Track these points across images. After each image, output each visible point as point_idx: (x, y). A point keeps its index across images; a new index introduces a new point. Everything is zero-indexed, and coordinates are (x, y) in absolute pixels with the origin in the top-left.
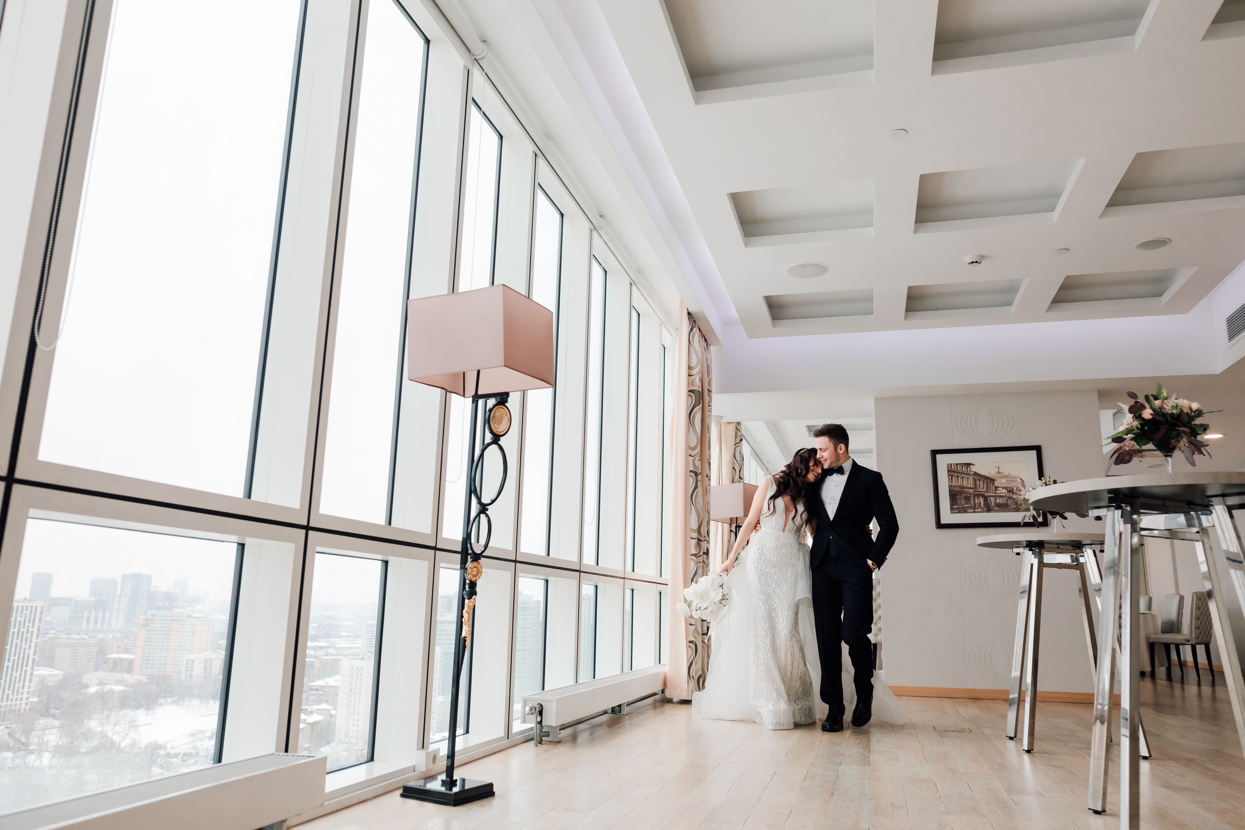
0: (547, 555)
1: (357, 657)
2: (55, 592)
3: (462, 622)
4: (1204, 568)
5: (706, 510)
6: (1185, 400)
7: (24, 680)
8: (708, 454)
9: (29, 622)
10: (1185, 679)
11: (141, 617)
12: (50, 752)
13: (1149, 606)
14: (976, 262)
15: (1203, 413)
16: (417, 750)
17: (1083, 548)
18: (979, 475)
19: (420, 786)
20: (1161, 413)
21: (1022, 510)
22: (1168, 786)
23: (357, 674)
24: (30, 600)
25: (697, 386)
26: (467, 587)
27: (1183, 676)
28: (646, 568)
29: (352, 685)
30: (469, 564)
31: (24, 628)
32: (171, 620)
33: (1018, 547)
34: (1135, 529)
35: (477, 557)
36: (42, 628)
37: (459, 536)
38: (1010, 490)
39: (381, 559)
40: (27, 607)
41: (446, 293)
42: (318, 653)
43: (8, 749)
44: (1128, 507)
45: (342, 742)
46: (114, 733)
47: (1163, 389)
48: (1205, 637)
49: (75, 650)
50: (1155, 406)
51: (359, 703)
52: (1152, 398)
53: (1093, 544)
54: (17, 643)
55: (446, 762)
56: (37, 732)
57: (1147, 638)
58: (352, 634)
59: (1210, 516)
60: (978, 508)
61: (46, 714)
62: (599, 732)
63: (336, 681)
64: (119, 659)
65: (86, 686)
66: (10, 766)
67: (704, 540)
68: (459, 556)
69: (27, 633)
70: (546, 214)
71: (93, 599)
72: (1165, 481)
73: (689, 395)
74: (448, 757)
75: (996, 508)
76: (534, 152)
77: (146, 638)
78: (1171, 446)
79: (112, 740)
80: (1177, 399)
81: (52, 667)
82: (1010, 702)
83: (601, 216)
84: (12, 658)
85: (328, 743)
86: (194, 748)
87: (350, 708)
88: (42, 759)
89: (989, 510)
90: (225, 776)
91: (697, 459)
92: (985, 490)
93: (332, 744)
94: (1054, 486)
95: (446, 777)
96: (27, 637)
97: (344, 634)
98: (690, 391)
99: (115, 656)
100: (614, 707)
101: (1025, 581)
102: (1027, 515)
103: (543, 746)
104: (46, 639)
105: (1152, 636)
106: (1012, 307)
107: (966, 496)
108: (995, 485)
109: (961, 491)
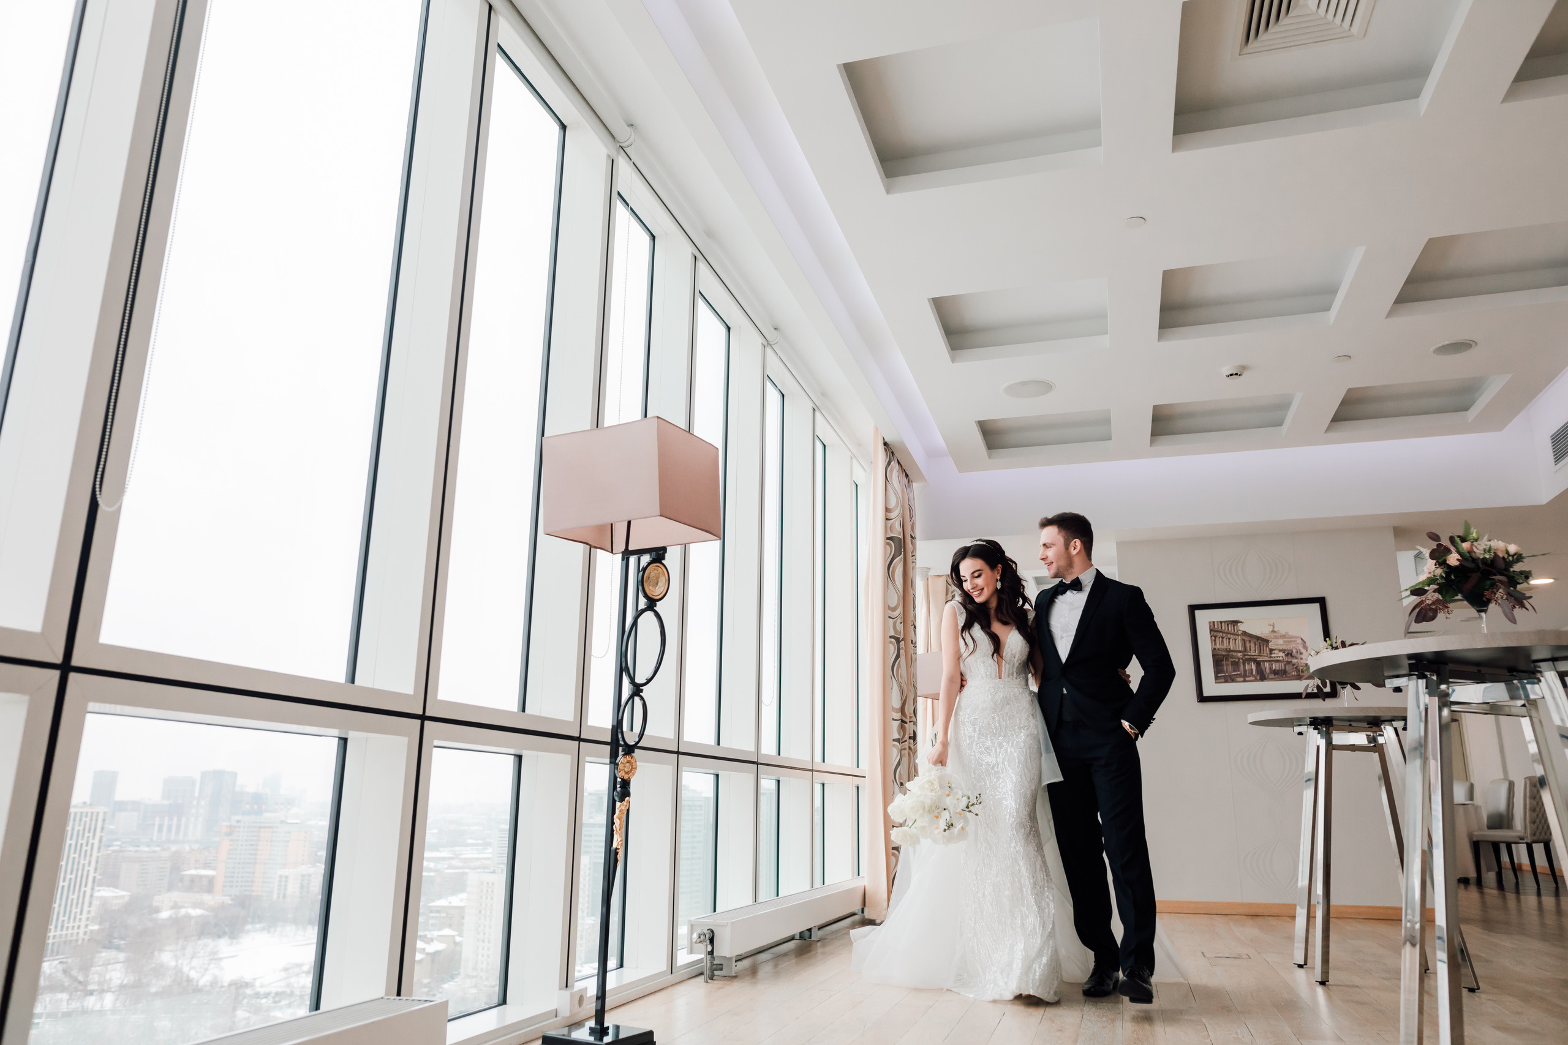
0: (717, 744)
1: (487, 871)
2: (121, 794)
3: (612, 831)
4: (1533, 748)
5: (911, 684)
6: (1500, 542)
7: (83, 903)
8: (912, 614)
9: (89, 832)
10: (1521, 888)
11: (224, 824)
12: (113, 992)
13: (1471, 795)
14: (1236, 374)
15: (1523, 558)
16: (560, 989)
17: (1381, 724)
18: (1250, 635)
19: (563, 1035)
20: (1470, 559)
21: (1304, 677)
22: (1501, 1028)
23: (487, 891)
24: (91, 805)
25: (897, 533)
26: (618, 786)
27: (1517, 883)
28: (840, 757)
29: (481, 905)
30: (621, 759)
31: (83, 838)
32: (260, 827)
33: (1300, 725)
34: (1445, 701)
35: (630, 750)
36: (104, 839)
37: (608, 723)
38: (1288, 654)
39: (513, 753)
40: (87, 813)
41: (589, 428)
42: (439, 866)
43: (63, 989)
44: (1433, 676)
45: (469, 976)
46: (191, 969)
47: (1472, 529)
48: (1543, 834)
49: (144, 865)
50: (1463, 549)
51: (490, 927)
52: (1458, 540)
53: (1393, 720)
54: (74, 858)
55: (595, 1004)
56: (98, 968)
57: (1470, 836)
58: (480, 842)
59: (1536, 686)
60: (1249, 676)
61: (109, 946)
62: (785, 965)
63: (461, 900)
64: (196, 875)
65: (157, 910)
66: (65, 1010)
67: (910, 722)
68: (608, 747)
69: (87, 845)
70: (709, 329)
71: (166, 802)
72: (1480, 644)
73: (887, 544)
74: (598, 998)
75: (1272, 676)
76: (694, 255)
77: (230, 850)
78: (1484, 599)
79: (188, 976)
80: (1490, 541)
81: (116, 887)
83: (776, 329)
84: (68, 876)
85: (452, 977)
86: (288, 985)
87: (479, 933)
88: (103, 1001)
89: (1263, 677)
90: (324, 1027)
91: (899, 621)
92: (1257, 654)
93: (456, 980)
94: (1341, 650)
95: (595, 1024)
96: (86, 851)
97: (470, 841)
98: (888, 539)
99: (192, 872)
100: (803, 932)
101: (1310, 767)
102: (1311, 685)
103: (715, 982)
104: (110, 852)
105: (1475, 833)
106: (1282, 427)
107: (1234, 661)
108: (1270, 647)
109: (1228, 655)
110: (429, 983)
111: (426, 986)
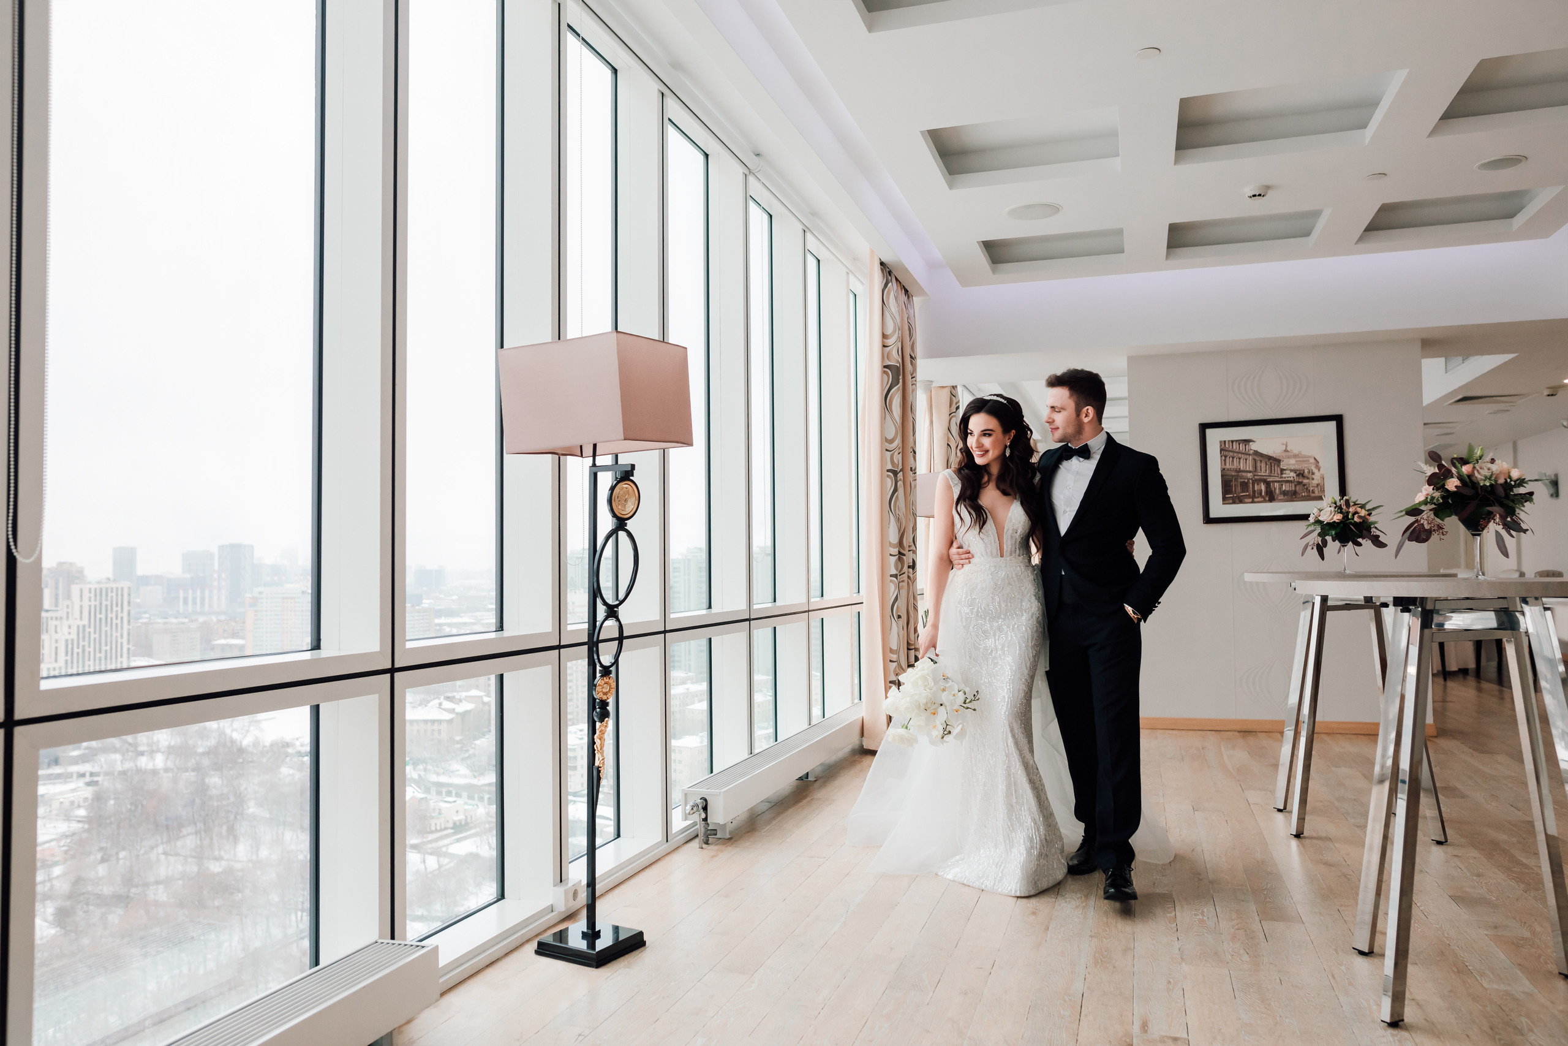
0: (708, 611)
2: (141, 570)
3: (594, 750)
6: (1504, 465)
8: (912, 441)
9: (117, 606)
11: (246, 595)
12: (163, 753)
14: (1260, 195)
15: (1526, 481)
18: (1262, 455)
20: (1471, 484)
21: (1314, 498)
24: (114, 580)
25: (895, 359)
26: (597, 706)
28: (839, 592)
30: (598, 680)
31: (112, 612)
32: (283, 598)
35: (607, 671)
36: (132, 612)
38: (1300, 474)
40: (112, 588)
44: (1418, 608)
46: (233, 730)
47: (1476, 450)
49: (175, 636)
50: (1464, 472)
52: (1459, 462)
54: (106, 631)
60: (1258, 497)
67: (909, 551)
68: (586, 659)
69: (117, 618)
71: (188, 576)
73: (885, 372)
75: (1281, 497)
76: (660, 91)
77: (255, 620)
78: (1480, 523)
79: (231, 737)
80: (1493, 462)
81: (151, 656)
83: (756, 155)
84: (104, 648)
89: (1271, 497)
91: (897, 453)
92: (1267, 474)
95: (587, 927)
96: (117, 624)
98: (885, 367)
99: (222, 641)
104: (139, 624)
106: (1309, 238)
107: (1244, 482)
108: (1281, 467)
109: (1238, 476)
110: (461, 740)
111: (458, 742)
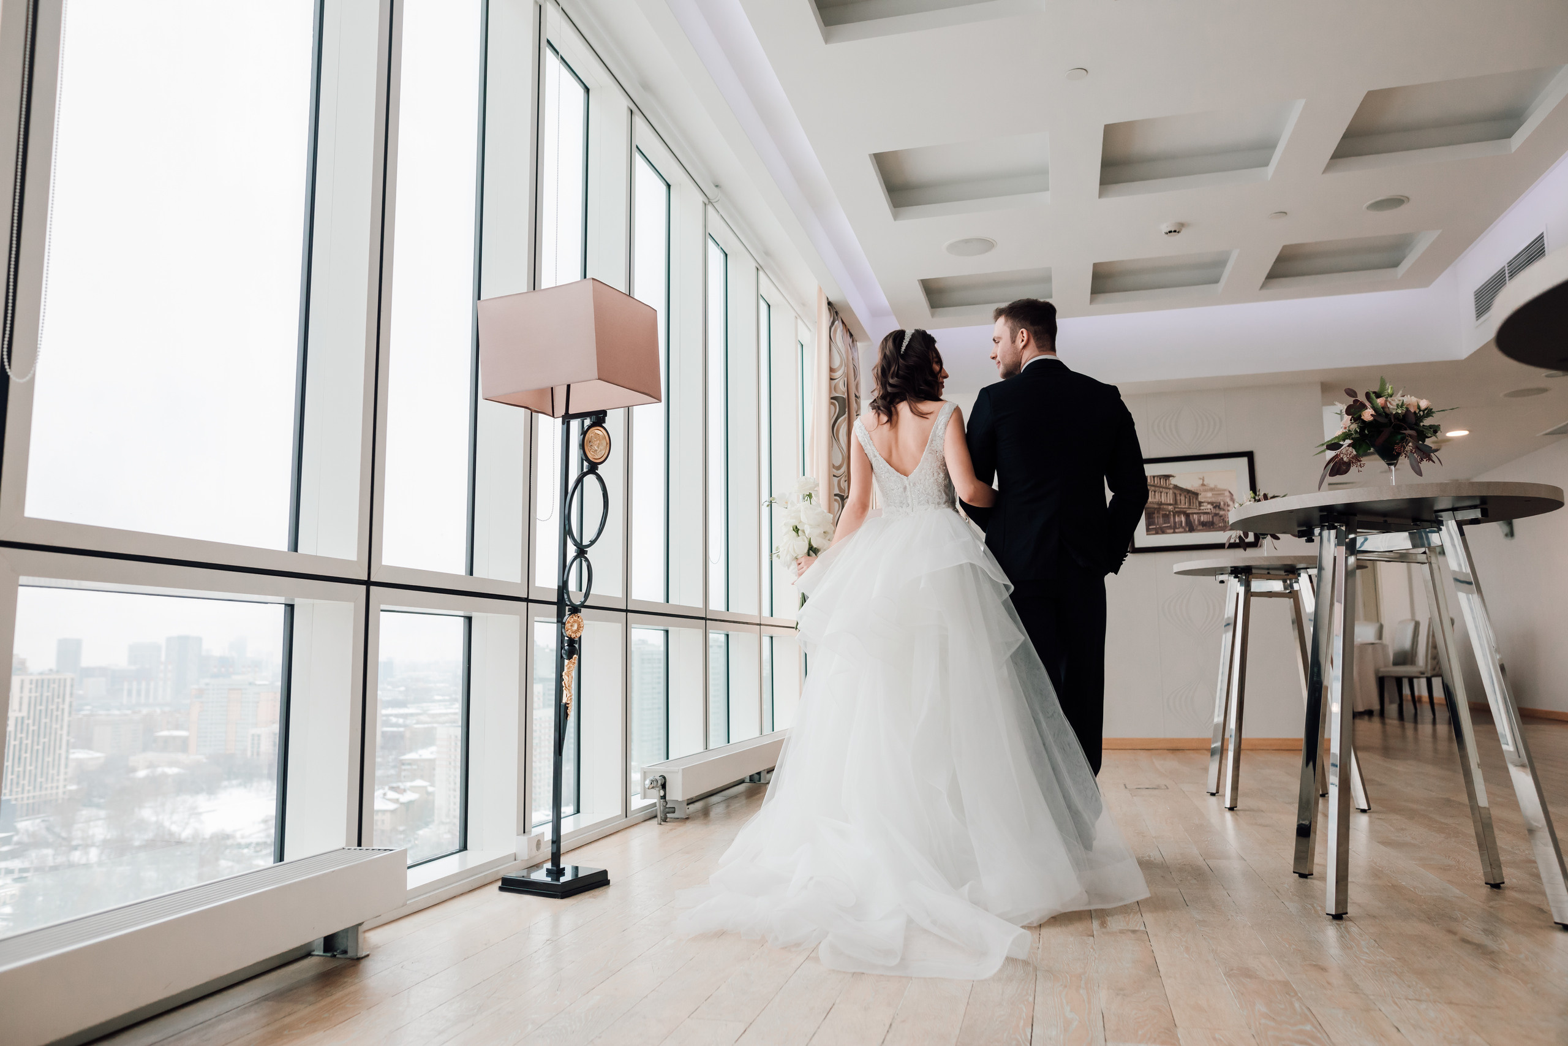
0: (666, 601)
1: (454, 724)
2: (86, 661)
6: (1413, 397)
7: (59, 765)
9: (58, 697)
11: (193, 687)
12: (98, 847)
14: (1175, 231)
15: (1433, 412)
16: (517, 835)
17: (1297, 572)
18: (1181, 489)
19: (523, 877)
20: (1384, 414)
21: (1228, 529)
22: (1386, 843)
24: (57, 672)
25: (841, 392)
26: (567, 645)
27: (1416, 714)
28: (787, 611)
30: (567, 618)
32: (230, 689)
33: (1222, 574)
34: (1352, 549)
35: (575, 610)
36: (74, 704)
37: (554, 584)
38: (1216, 506)
39: (463, 615)
40: (54, 680)
41: (526, 291)
42: (408, 722)
43: (47, 845)
44: (1343, 526)
45: (443, 823)
46: (172, 823)
47: (1388, 385)
48: (1442, 669)
49: (117, 728)
50: (1378, 404)
52: (1373, 396)
53: (1309, 568)
54: (45, 723)
55: (551, 848)
56: (80, 825)
57: (1377, 672)
59: (1438, 534)
60: (1179, 528)
61: (89, 804)
62: (736, 805)
63: (432, 753)
64: (170, 736)
65: (134, 770)
68: (555, 607)
69: (57, 710)
70: (648, 185)
71: (133, 667)
72: (1388, 496)
73: (832, 403)
74: (553, 842)
75: (1200, 527)
76: (630, 108)
77: (201, 711)
78: (1394, 452)
79: (169, 830)
80: (1403, 396)
81: (90, 748)
82: (1213, 752)
83: (717, 186)
85: (427, 824)
88: (88, 855)
89: (1191, 528)
90: (287, 876)
91: (843, 480)
92: (1187, 506)
93: (431, 826)
94: (1263, 502)
95: (552, 866)
96: (57, 716)
97: (437, 698)
98: (832, 398)
99: (165, 733)
100: (753, 775)
101: (1229, 612)
102: (1234, 536)
103: (668, 824)
104: (80, 716)
105: (1382, 669)
106: (1218, 284)
107: (1165, 514)
108: (1199, 500)
109: (1160, 508)
110: (404, 831)
111: (401, 833)
